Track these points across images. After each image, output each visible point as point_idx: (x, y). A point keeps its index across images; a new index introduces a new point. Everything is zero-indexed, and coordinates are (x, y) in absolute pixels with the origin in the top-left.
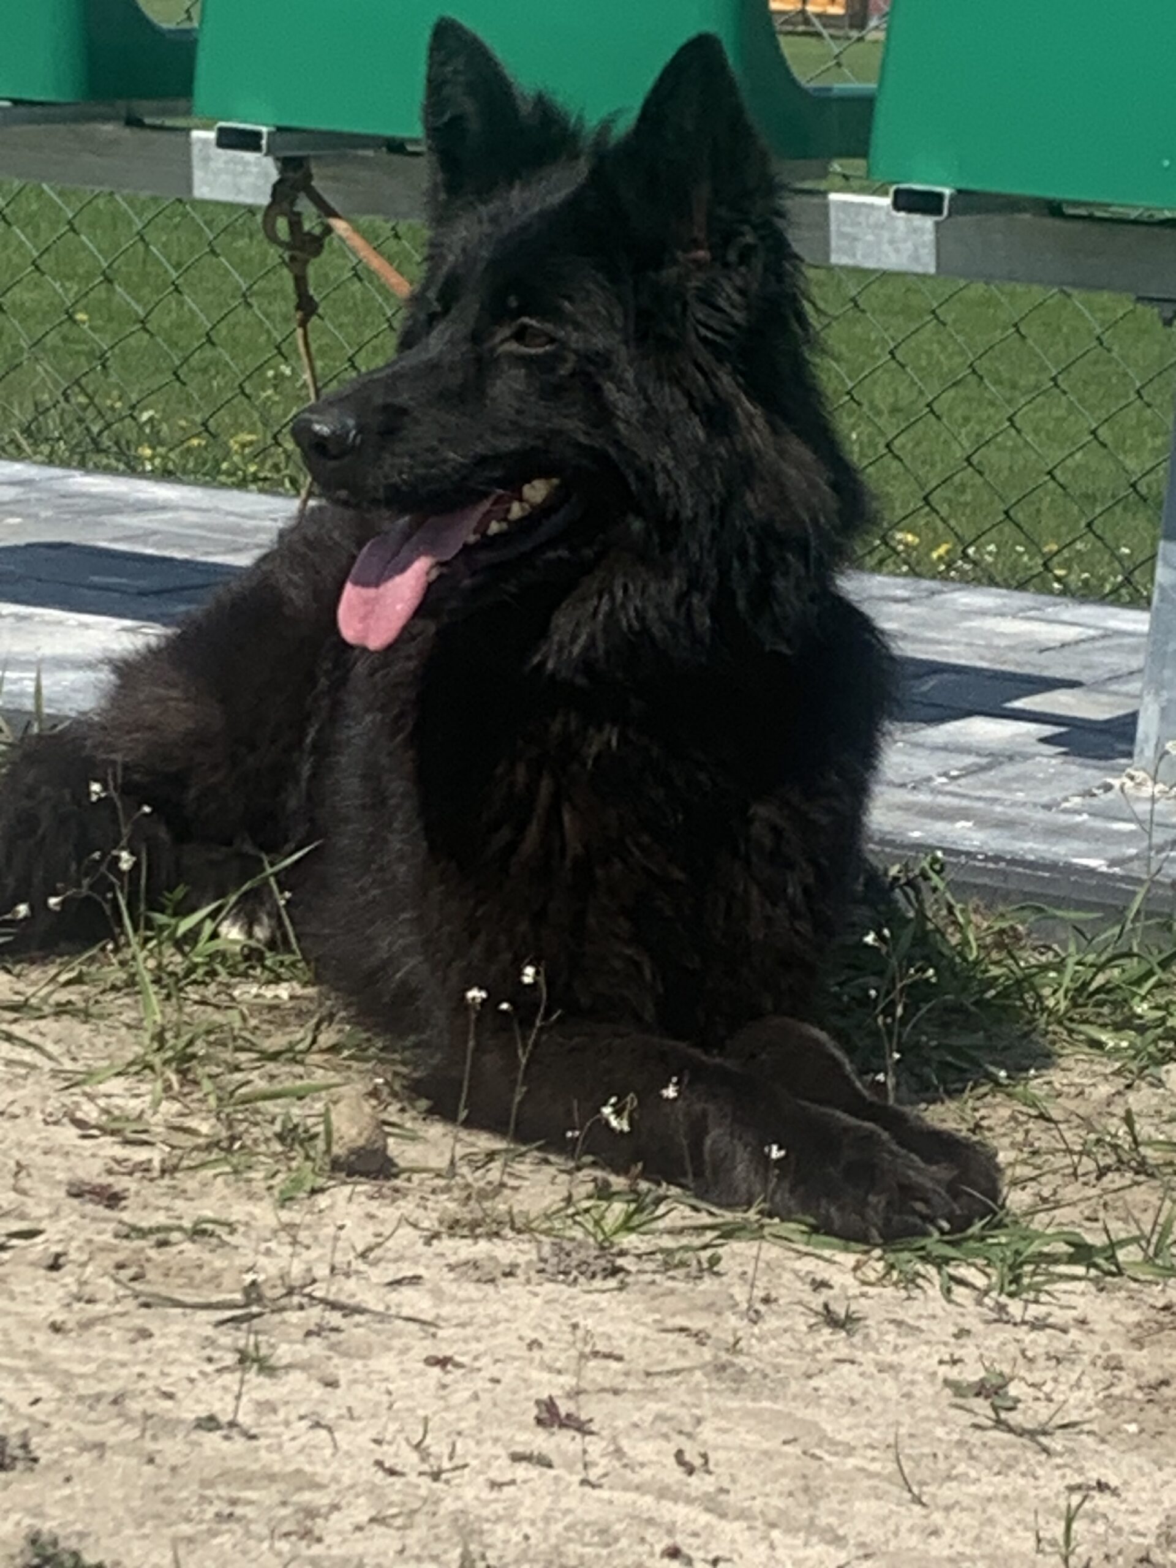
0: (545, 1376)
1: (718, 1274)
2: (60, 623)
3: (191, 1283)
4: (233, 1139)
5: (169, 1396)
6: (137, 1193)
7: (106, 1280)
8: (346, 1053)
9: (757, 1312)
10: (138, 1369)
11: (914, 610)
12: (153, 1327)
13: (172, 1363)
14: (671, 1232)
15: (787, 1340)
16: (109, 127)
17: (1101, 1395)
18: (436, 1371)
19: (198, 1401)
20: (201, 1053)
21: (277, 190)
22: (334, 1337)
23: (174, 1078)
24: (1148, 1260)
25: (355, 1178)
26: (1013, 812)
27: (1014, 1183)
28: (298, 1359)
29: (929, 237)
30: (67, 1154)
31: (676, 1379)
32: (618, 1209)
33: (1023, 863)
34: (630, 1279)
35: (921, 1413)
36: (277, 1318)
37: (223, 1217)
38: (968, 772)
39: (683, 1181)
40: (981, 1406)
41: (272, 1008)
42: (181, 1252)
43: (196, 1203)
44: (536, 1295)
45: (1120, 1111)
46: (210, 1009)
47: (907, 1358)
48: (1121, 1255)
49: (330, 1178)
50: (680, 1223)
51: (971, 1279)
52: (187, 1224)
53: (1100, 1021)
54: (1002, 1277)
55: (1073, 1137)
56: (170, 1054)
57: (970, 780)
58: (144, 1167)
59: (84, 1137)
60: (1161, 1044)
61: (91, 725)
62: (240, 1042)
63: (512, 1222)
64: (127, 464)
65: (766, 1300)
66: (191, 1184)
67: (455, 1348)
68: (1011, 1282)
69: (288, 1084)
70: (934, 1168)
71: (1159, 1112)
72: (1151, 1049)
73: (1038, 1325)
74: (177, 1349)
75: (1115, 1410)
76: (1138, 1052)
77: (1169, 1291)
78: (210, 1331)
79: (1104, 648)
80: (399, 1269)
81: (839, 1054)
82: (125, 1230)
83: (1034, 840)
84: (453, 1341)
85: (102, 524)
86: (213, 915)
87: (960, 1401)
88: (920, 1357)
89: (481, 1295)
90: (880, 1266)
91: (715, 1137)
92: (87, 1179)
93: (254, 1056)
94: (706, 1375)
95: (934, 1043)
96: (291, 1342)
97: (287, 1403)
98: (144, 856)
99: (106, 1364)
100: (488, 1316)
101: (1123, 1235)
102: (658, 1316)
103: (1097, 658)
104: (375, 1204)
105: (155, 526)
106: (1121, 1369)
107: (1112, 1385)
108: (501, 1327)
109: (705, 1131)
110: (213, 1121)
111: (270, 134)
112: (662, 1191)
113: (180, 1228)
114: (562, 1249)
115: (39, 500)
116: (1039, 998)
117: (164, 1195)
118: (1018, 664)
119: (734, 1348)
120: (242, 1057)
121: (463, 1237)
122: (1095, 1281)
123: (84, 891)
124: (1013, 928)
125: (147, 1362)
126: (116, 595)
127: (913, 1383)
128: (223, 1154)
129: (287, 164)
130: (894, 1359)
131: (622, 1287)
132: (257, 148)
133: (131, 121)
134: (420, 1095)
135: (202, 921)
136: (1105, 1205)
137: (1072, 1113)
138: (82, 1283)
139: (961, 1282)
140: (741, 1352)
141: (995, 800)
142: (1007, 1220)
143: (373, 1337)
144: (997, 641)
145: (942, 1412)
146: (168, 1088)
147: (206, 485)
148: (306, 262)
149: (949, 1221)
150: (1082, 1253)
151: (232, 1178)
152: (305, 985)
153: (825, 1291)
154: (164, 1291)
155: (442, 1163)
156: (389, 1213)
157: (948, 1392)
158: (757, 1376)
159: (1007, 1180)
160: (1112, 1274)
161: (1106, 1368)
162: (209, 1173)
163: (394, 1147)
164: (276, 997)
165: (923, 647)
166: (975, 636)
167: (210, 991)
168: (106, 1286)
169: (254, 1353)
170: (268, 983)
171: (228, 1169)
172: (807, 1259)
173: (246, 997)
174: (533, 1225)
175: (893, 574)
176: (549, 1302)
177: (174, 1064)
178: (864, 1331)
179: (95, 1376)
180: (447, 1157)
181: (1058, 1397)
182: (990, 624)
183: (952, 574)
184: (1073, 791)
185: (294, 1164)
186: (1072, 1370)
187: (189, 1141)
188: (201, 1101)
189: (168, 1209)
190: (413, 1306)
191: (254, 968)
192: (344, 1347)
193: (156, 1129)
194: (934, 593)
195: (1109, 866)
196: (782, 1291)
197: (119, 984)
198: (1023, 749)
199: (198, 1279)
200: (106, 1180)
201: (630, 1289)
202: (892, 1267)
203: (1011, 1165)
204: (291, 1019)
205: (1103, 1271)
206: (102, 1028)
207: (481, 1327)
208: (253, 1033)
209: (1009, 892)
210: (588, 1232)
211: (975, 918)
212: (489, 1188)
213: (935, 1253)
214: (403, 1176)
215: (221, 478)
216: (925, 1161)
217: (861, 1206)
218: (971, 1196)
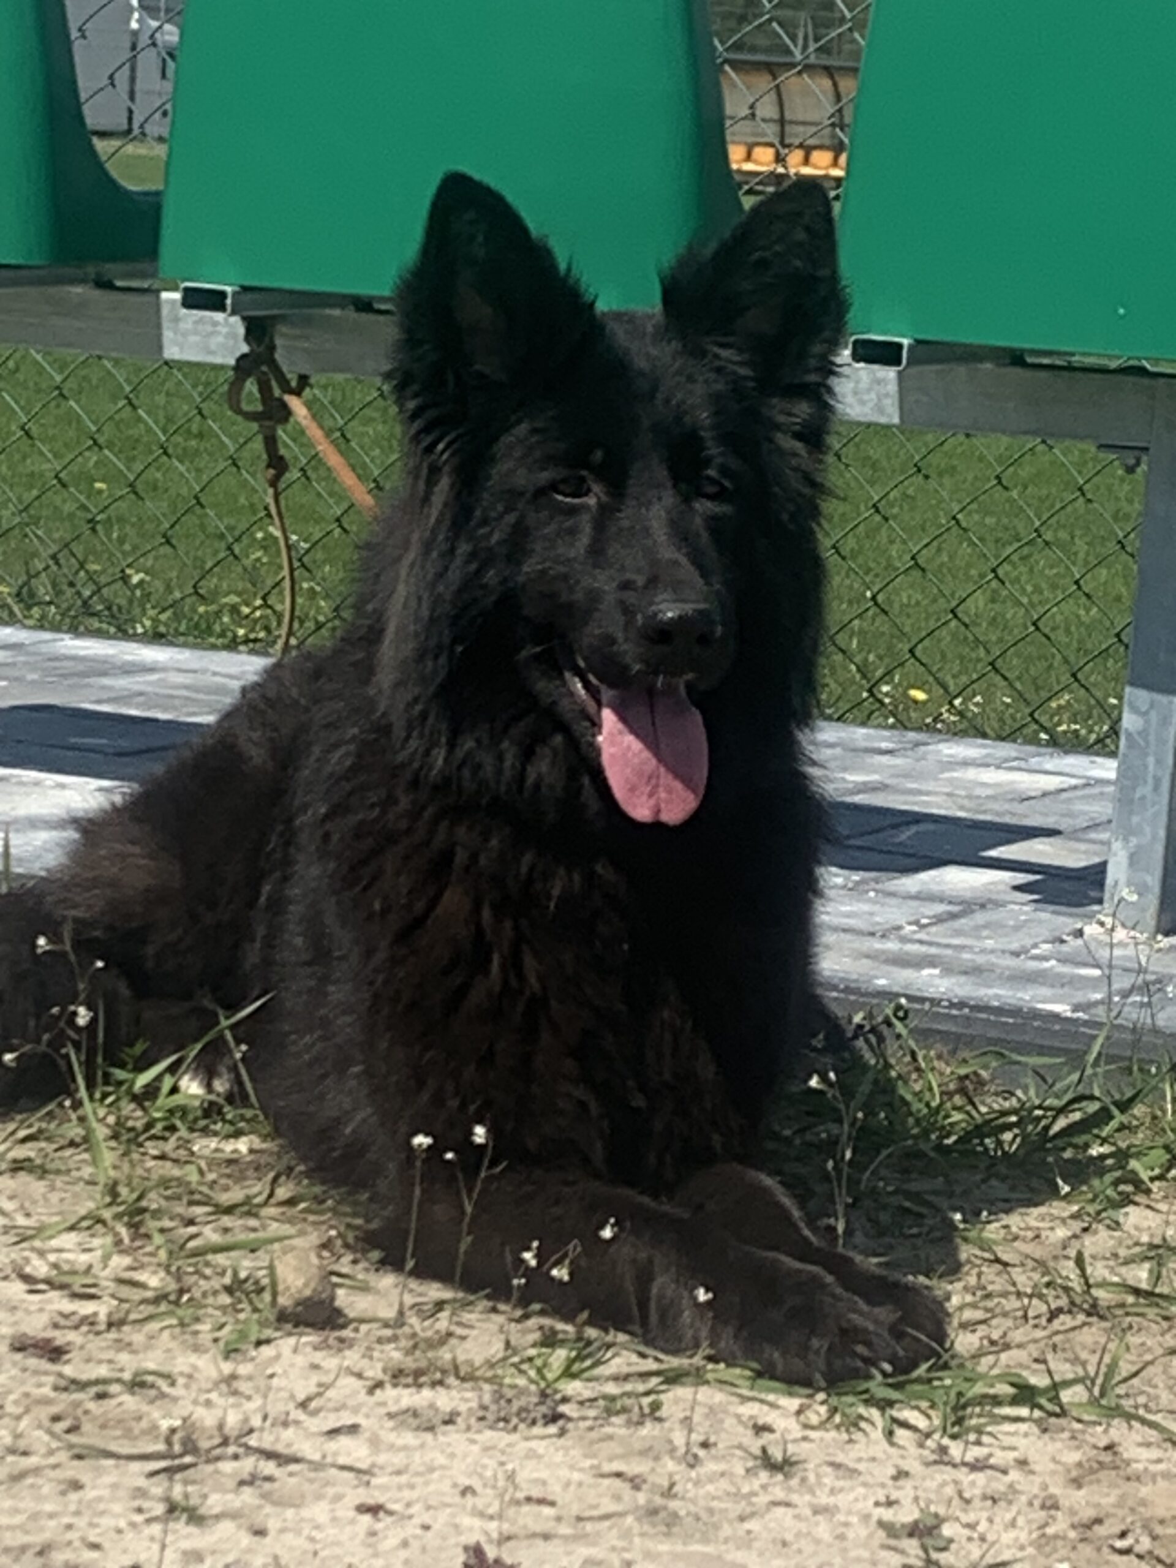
0: (477, 1523)
1: (660, 1420)
2: (37, 784)
3: (128, 1434)
4: (181, 1292)
5: (95, 1546)
6: (82, 1348)
7: (41, 1433)
8: (302, 1205)
9: (695, 1456)
10: (66, 1520)
11: (898, 761)
12: (85, 1479)
13: (102, 1513)
14: (616, 1378)
15: (724, 1484)
16: (78, 290)
17: (1035, 1535)
18: (367, 1518)
19: (125, 1551)
20: (154, 1206)
22: (267, 1486)
23: (123, 1232)
24: (1094, 1402)
25: (301, 1329)
26: (981, 960)
27: (964, 1326)
28: (229, 1508)
29: (892, 387)
30: (15, 1308)
31: (607, 1524)
32: (560, 1356)
33: (987, 1009)
34: (570, 1426)
35: (853, 1554)
36: (210, 1468)
37: (165, 1369)
38: (939, 920)
39: (630, 1328)
40: (912, 1546)
41: (230, 1162)
42: (120, 1404)
43: (141, 1356)
44: (473, 1442)
45: (1073, 1253)
46: (168, 1164)
47: (842, 1500)
48: (1066, 1396)
49: (277, 1329)
50: (626, 1370)
51: (912, 1421)
52: (127, 1376)
54: (945, 1418)
55: (1024, 1280)
56: (122, 1208)
57: (939, 928)
58: (90, 1321)
59: (31, 1292)
60: (1121, 1187)
62: (197, 1197)
63: (456, 1369)
64: (119, 629)
65: (705, 1445)
66: (137, 1337)
67: (388, 1496)
68: (953, 1425)
69: (242, 1237)
70: (877, 1310)
71: (1115, 1256)
72: (1110, 1192)
73: (976, 1466)
74: (107, 1501)
75: (1047, 1549)
76: (1096, 1197)
77: (1112, 1431)
78: (142, 1482)
79: (1083, 797)
80: (338, 1419)
81: (787, 1201)
82: (63, 1383)
83: (1001, 986)
84: (384, 1488)
85: (85, 686)
86: (172, 1069)
87: (893, 1542)
88: (856, 1500)
89: (418, 1442)
90: (823, 1410)
91: (662, 1284)
92: (32, 1334)
93: (210, 1209)
94: (638, 1519)
95: (890, 1189)
96: (225, 1491)
97: (213, 1552)
98: (101, 1011)
99: (35, 1516)
100: (424, 1464)
101: (1070, 1376)
102: (595, 1462)
103: (1079, 807)
104: (320, 1355)
105: (137, 688)
106: (1056, 1508)
107: (1046, 1525)
108: (436, 1475)
109: (651, 1279)
110: (162, 1274)
111: (235, 294)
112: (609, 1338)
113: (119, 1381)
114: (502, 1397)
115: (25, 663)
116: (1000, 1144)
117: (108, 1348)
118: (998, 814)
119: (669, 1492)
120: (199, 1210)
121: (407, 1386)
122: (1038, 1422)
123: (43, 1048)
124: (975, 1073)
125: (77, 1513)
126: (97, 756)
127: (846, 1524)
128: (172, 1307)
129: (251, 323)
130: (832, 1500)
131: (562, 1432)
132: (222, 308)
133: (102, 284)
134: (376, 1246)
135: (159, 1078)
136: (1054, 1347)
137: (1027, 1256)
138: (17, 1436)
139: (905, 1425)
140: (675, 1496)
141: (963, 948)
142: (953, 1363)
143: (307, 1487)
144: (978, 791)
145: (873, 1553)
146: (119, 1242)
147: (195, 646)
149: (890, 1362)
150: (1025, 1394)
151: (178, 1330)
152: (264, 1138)
153: (767, 1435)
154: (99, 1443)
155: (390, 1313)
156: (330, 1362)
157: (881, 1534)
158: (690, 1519)
159: (955, 1322)
160: (1057, 1415)
161: (1043, 1507)
162: (154, 1326)
163: (342, 1298)
164: (235, 1151)
165: (902, 798)
166: (957, 788)
167: (169, 1146)
168: (39, 1439)
169: (183, 1503)
170: (228, 1137)
171: (174, 1322)
172: (750, 1404)
173: (206, 1152)
174: (478, 1373)
175: (879, 726)
176: (486, 1449)
177: (126, 1219)
178: (800, 1474)
179: (22, 1528)
180: (396, 1307)
181: (990, 1537)
182: (971, 774)
183: (939, 726)
184: (1041, 939)
185: (242, 1316)
186: (1008, 1510)
187: (136, 1295)
188: (152, 1254)
189: (110, 1361)
190: (349, 1454)
191: (215, 1123)
192: (275, 1497)
193: (104, 1283)
194: (917, 744)
195: (1073, 1011)
196: (723, 1435)
197: (78, 1140)
198: (994, 897)
199: (136, 1432)
200: (50, 1334)
201: (568, 1435)
202: (834, 1411)
203: (961, 1308)
204: (249, 1173)
205: (1047, 1412)
206: (59, 1184)
207: (418, 1474)
208: (210, 1187)
209: (973, 1038)
210: (531, 1380)
211: (936, 1063)
212: (437, 1337)
213: (877, 1396)
214: (352, 1326)
215: (212, 640)
216: (869, 1302)
217: (804, 1350)
218: (914, 1337)
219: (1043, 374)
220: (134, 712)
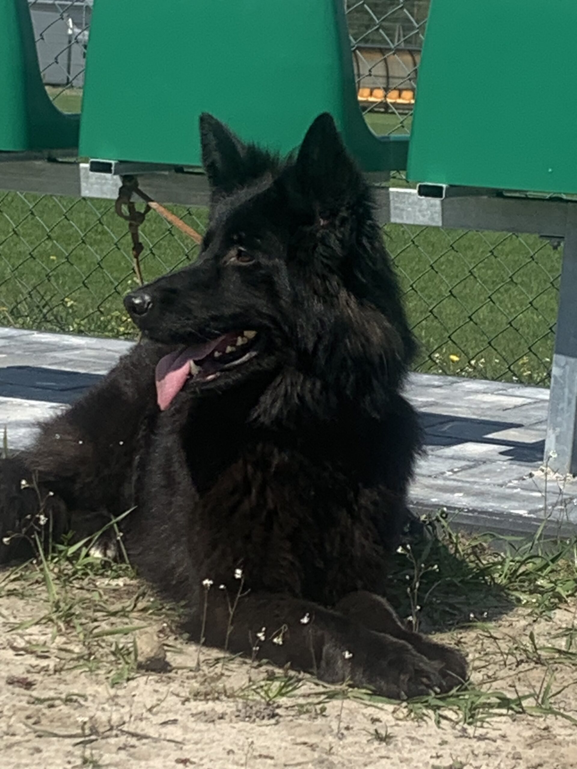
0: (235, 767)
1: (324, 716)
2: (20, 405)
3: (64, 725)
4: (90, 654)
6: (42, 682)
7: (21, 725)
8: (150, 611)
9: (342, 734)
10: (34, 767)
11: (443, 391)
12: (42, 747)
13: (51, 764)
14: (304, 696)
15: (357, 748)
16: (38, 163)
18: (181, 765)
20: (77, 613)
21: (121, 191)
22: (132, 750)
23: (62, 625)
24: (539, 706)
25: (150, 672)
26: (483, 488)
27: (475, 669)
28: (113, 761)
29: (439, 208)
30: (9, 663)
32: (277, 684)
33: (487, 513)
34: (281, 719)
36: (104, 741)
37: (82, 693)
38: (463, 469)
39: (311, 671)
41: (115, 590)
42: (60, 710)
43: (69, 686)
44: (234, 728)
45: (528, 633)
46: (84, 592)
47: (414, 755)
48: (525, 703)
49: (137, 673)
50: (309, 692)
51: (449, 716)
52: (63, 696)
53: (523, 589)
54: (465, 715)
55: (504, 646)
56: (61, 613)
57: (463, 473)
58: (45, 669)
59: (17, 655)
60: (552, 600)
62: (98, 608)
63: (225, 692)
64: (60, 328)
65: (347, 728)
66: (68, 677)
67: (191, 755)
68: (469, 718)
69: (120, 627)
70: (433, 663)
71: (549, 634)
72: (547, 602)
73: (481, 738)
74: (54, 758)
76: (540, 604)
77: (548, 720)
78: (70, 748)
79: (534, 408)
80: (167, 717)
81: (390, 609)
82: (32, 700)
83: (493, 501)
84: (189, 751)
85: (45, 357)
86: (86, 545)
88: (421, 755)
89: (206, 728)
90: (405, 711)
91: (327, 648)
92: (17, 676)
93: (105, 614)
94: (314, 765)
95: (438, 601)
96: (110, 752)
98: (51, 517)
99: (18, 766)
100: (209, 738)
101: (527, 693)
102: (293, 737)
103: (532, 413)
104: (158, 685)
105: (70, 357)
106: (521, 759)
108: (215, 744)
109: (323, 645)
110: (81, 646)
111: (116, 164)
112: (300, 676)
113: (59, 698)
114: (248, 705)
115: (15, 346)
116: (493, 579)
117: (54, 682)
118: (492, 416)
119: (330, 752)
120: (99, 614)
121: (201, 700)
122: (511, 716)
123: (22, 535)
124: (481, 544)
125: (39, 764)
126: (50, 391)
128: (85, 662)
129: (125, 178)
130: (409, 755)
131: (277, 723)
132: (109, 171)
133: (52, 160)
135: (80, 549)
136: (519, 679)
137: (506, 634)
138: (9, 726)
139: (446, 718)
140: (333, 754)
141: (475, 482)
142: (469, 687)
143: (152, 750)
144: (482, 406)
146: (60, 630)
147: (98, 337)
148: (137, 226)
149: (439, 687)
150: (505, 703)
151: (89, 673)
152: (132, 579)
153: (378, 724)
154: (49, 729)
155: (193, 665)
156: (163, 688)
158: (340, 765)
159: (471, 668)
160: (520, 713)
161: (513, 758)
162: (77, 671)
163: (170, 657)
164: (117, 585)
165: (446, 409)
166: (472, 404)
167: (84, 583)
168: (20, 727)
169: (90, 759)
170: (114, 578)
171: (87, 669)
172: (369, 708)
173: (103, 585)
174: (236, 694)
175: (434, 374)
176: (240, 731)
177: (63, 619)
178: (394, 743)
180: (196, 661)
182: (480, 397)
183: (463, 373)
184: (514, 478)
185: (120, 666)
186: (496, 760)
187: (68, 656)
188: (76, 636)
189: (55, 689)
190: (172, 734)
191: (107, 571)
192: (137, 755)
193: (52, 650)
194: (453, 383)
195: (529, 514)
196: (356, 724)
197: (40, 580)
198: (490, 458)
199: (68, 724)
200: (25, 676)
201: (280, 724)
202: (411, 711)
203: (473, 660)
204: (125, 596)
205: (515, 711)
206: (30, 602)
207: (206, 744)
208: (105, 603)
209: (479, 527)
210: (262, 697)
211: (461, 540)
212: (216, 676)
213: (432, 704)
214: (174, 671)
215: (107, 334)
216: (430, 659)
217: (397, 681)
218: (451, 676)
219: (512, 201)
220: (68, 369)
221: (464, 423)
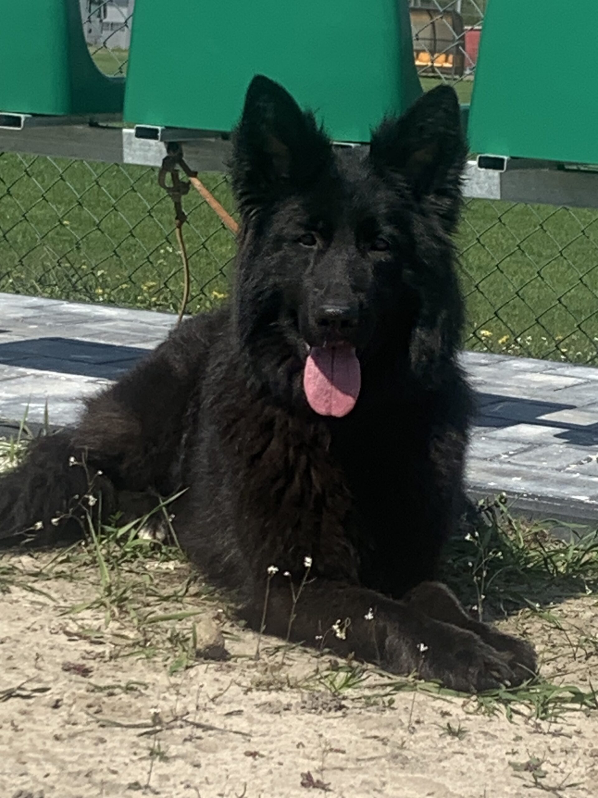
0: (306, 761)
1: (393, 709)
2: (56, 379)
3: (125, 715)
4: (146, 641)
5: (114, 772)
6: (98, 669)
7: (82, 714)
8: (203, 597)
9: (414, 728)
10: (99, 758)
11: (490, 370)
12: (106, 737)
13: (117, 755)
14: (369, 687)
15: (429, 742)
16: (80, 127)
17: (589, 770)
18: (250, 759)
19: (129, 775)
20: (130, 597)
21: (166, 160)
22: (198, 741)
23: (116, 610)
25: (209, 661)
26: (541, 473)
27: (543, 662)
28: (180, 753)
29: (497, 181)
30: (62, 649)
31: (372, 762)
32: (342, 675)
33: (546, 498)
34: (348, 712)
35: (497, 779)
36: (169, 732)
37: (142, 680)
38: (519, 452)
39: (375, 661)
40: (528, 775)
41: (166, 574)
42: (120, 699)
43: (128, 674)
44: (300, 720)
46: (134, 575)
47: (489, 751)
49: (196, 661)
50: (374, 683)
51: (522, 711)
52: (123, 684)
54: (538, 710)
55: (573, 638)
56: (114, 598)
57: (520, 456)
58: (101, 656)
59: (70, 640)
61: (74, 431)
62: (149, 592)
63: (288, 682)
64: (90, 298)
65: (418, 722)
66: (125, 664)
67: (260, 747)
68: (542, 712)
69: (174, 613)
70: (502, 654)
73: (556, 734)
74: (119, 748)
75: (596, 777)
78: (135, 739)
79: (587, 389)
80: (231, 707)
81: (453, 596)
82: (92, 688)
83: (552, 487)
84: (258, 744)
85: (78, 328)
86: (135, 527)
87: (517, 773)
88: (496, 750)
89: (272, 720)
90: (475, 704)
91: (391, 639)
92: (72, 662)
93: (156, 598)
94: (388, 761)
95: (502, 590)
96: (177, 744)
97: (174, 776)
98: (100, 497)
99: (83, 756)
100: (276, 731)
102: (363, 730)
103: (584, 394)
104: (219, 674)
105: (103, 329)
107: (594, 765)
108: (283, 737)
109: (386, 636)
110: (136, 632)
111: (163, 130)
112: (364, 666)
113: (119, 687)
114: (314, 696)
115: (45, 316)
116: (556, 567)
117: (111, 669)
118: (543, 398)
119: (402, 747)
120: (151, 599)
121: (264, 690)
122: (584, 711)
123: (70, 515)
124: (542, 531)
125: (104, 755)
126: (86, 364)
127: (493, 764)
128: (141, 649)
129: (171, 147)
130: (483, 751)
131: (345, 715)
132: (156, 138)
133: (93, 124)
135: (129, 531)
136: (590, 673)
137: (573, 626)
138: (70, 715)
139: (517, 712)
140: (405, 748)
141: (532, 467)
142: (540, 681)
143: (218, 742)
144: (532, 386)
145: (507, 779)
146: (113, 615)
147: (130, 308)
148: (180, 197)
149: (510, 681)
150: (578, 697)
151: (146, 661)
152: (182, 562)
153: (448, 717)
154: (112, 719)
155: (253, 653)
156: (225, 678)
157: (511, 769)
158: (414, 761)
159: (540, 660)
160: (594, 708)
161: (591, 756)
162: (134, 658)
163: (228, 645)
164: (167, 568)
165: (495, 388)
166: (521, 383)
167: (134, 566)
168: (82, 717)
169: (157, 751)
170: (164, 561)
171: (143, 656)
172: (438, 701)
173: (152, 568)
174: (299, 684)
175: (479, 352)
176: (307, 723)
177: (116, 603)
178: (468, 738)
179: (77, 762)
180: (255, 649)
181: (567, 771)
182: (528, 376)
183: (509, 351)
184: (572, 461)
185: (177, 654)
186: (574, 757)
187: (124, 642)
188: (131, 621)
189: (113, 677)
190: (238, 726)
191: (156, 554)
192: (203, 747)
193: (106, 636)
194: (500, 361)
195: (591, 499)
196: (426, 717)
197: (88, 562)
198: (546, 440)
199: (129, 713)
200: (82, 662)
201: (349, 716)
202: (481, 704)
203: (542, 652)
204: (175, 579)
205: (589, 706)
206: (79, 585)
207: (273, 736)
208: (156, 587)
209: (540, 513)
210: (327, 688)
211: (522, 526)
212: (277, 665)
213: (504, 698)
214: (233, 659)
215: (138, 304)
216: (498, 650)
217: (465, 673)
218: (521, 668)
219: (573, 174)
220: (102, 342)
221: (514, 404)
